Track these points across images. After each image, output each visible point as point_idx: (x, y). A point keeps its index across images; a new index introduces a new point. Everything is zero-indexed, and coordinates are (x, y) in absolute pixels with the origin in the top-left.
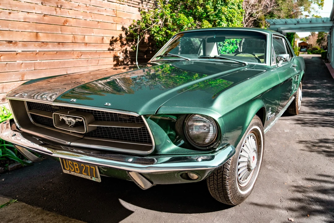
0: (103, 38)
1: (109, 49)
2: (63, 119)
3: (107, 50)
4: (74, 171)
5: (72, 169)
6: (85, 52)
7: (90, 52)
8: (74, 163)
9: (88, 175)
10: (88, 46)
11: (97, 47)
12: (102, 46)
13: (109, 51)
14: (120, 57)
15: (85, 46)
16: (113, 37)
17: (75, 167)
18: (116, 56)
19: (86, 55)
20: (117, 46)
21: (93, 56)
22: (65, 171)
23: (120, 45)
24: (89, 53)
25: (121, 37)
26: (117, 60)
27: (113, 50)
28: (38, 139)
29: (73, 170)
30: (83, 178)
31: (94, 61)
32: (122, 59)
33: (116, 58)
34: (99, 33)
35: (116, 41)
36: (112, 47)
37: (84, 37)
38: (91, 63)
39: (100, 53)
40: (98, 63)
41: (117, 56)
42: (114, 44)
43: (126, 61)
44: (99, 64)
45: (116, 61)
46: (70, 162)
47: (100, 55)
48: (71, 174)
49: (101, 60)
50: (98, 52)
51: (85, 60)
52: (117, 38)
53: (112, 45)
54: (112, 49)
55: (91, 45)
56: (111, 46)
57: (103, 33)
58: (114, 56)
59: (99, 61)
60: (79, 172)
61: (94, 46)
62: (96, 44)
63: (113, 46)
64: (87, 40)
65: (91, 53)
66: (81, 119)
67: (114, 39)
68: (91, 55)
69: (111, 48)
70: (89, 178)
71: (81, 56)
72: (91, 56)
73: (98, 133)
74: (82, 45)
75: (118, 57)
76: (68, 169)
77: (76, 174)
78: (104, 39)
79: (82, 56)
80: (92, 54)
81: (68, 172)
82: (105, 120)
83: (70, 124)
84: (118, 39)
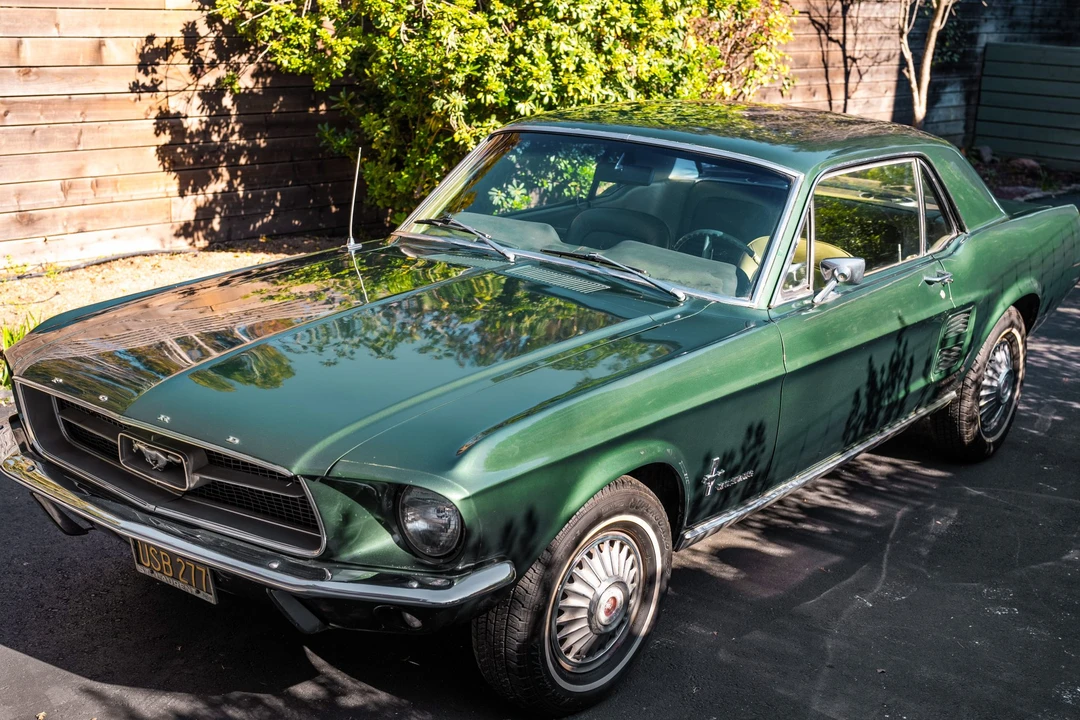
0: (100, 46)
1: (136, 88)
2: (139, 450)
3: (128, 90)
4: (161, 572)
5: (157, 566)
6: (23, 102)
7: (41, 102)
8: (162, 553)
9: (190, 584)
10: (33, 78)
11: (74, 80)
12: (98, 74)
13: (135, 95)
14: (186, 117)
15: (22, 78)
16: (150, 39)
17: (164, 562)
18: (168, 112)
19: (25, 114)
20: (175, 71)
21: (55, 117)
22: (140, 569)
23: (187, 68)
24: (40, 106)
25: (191, 35)
26: (172, 127)
27: (153, 89)
28: (76, 484)
29: (159, 569)
30: (179, 590)
31: (59, 135)
32: (201, 122)
33: (167, 121)
34: (83, 26)
35: (168, 50)
36: (150, 77)
37: (19, 45)
38: (46, 141)
39: (87, 104)
40: (79, 143)
41: (172, 112)
42: (158, 64)
43: (219, 132)
44: (80, 148)
45: (168, 132)
46: (152, 549)
47: (87, 112)
48: (153, 576)
49: (91, 130)
50: (77, 101)
51: (21, 132)
52: (172, 42)
53: (150, 68)
54: (148, 83)
55: (45, 73)
56: (146, 73)
57: (100, 26)
58: (161, 112)
59: (81, 133)
60: (171, 575)
61: (63, 77)
62: (68, 68)
63: (154, 71)
64: (29, 56)
65: (46, 103)
66: (179, 458)
67: (159, 43)
68: (46, 113)
69: (146, 81)
70: (192, 591)
71: (6, 114)
72: (47, 117)
73: (214, 491)
74: (8, 74)
75: (178, 115)
76: (148, 565)
77: (164, 579)
78: (103, 49)
79: (9, 116)
80: (51, 107)
81: (147, 572)
82: (230, 466)
83: (156, 464)
84: (179, 42)
